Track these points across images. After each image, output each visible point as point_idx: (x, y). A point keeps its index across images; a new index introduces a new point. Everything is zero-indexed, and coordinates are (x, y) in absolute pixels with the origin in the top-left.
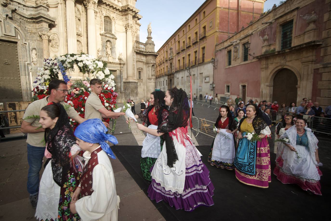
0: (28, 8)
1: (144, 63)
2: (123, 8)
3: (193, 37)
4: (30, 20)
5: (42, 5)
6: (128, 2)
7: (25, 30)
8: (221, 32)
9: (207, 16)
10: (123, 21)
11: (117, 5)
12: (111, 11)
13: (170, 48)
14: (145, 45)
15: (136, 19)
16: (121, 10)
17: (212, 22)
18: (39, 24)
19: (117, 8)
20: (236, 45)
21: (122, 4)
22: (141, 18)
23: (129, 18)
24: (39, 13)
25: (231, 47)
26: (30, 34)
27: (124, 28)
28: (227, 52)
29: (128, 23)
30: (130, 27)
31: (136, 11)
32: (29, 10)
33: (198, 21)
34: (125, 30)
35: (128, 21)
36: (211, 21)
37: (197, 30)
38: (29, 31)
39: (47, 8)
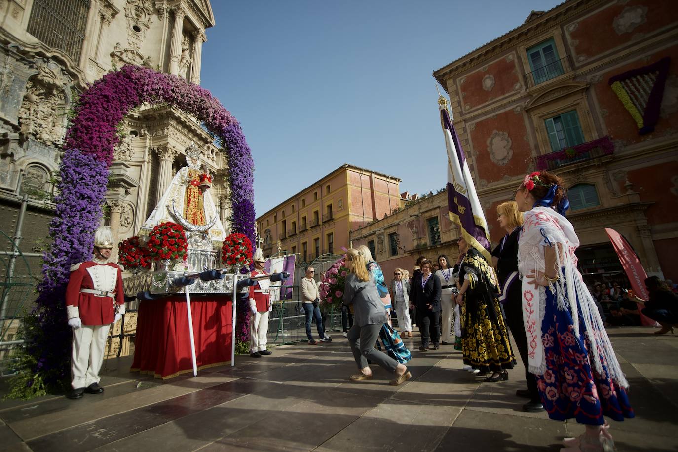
3: (311, 218)
5: (124, 163)
8: (355, 215)
9: (333, 192)
13: (266, 230)
17: (341, 200)
20: (380, 234)
24: (123, 175)
25: (373, 236)
28: (368, 242)
33: (319, 197)
36: (339, 200)
37: (318, 208)
39: (128, 167)
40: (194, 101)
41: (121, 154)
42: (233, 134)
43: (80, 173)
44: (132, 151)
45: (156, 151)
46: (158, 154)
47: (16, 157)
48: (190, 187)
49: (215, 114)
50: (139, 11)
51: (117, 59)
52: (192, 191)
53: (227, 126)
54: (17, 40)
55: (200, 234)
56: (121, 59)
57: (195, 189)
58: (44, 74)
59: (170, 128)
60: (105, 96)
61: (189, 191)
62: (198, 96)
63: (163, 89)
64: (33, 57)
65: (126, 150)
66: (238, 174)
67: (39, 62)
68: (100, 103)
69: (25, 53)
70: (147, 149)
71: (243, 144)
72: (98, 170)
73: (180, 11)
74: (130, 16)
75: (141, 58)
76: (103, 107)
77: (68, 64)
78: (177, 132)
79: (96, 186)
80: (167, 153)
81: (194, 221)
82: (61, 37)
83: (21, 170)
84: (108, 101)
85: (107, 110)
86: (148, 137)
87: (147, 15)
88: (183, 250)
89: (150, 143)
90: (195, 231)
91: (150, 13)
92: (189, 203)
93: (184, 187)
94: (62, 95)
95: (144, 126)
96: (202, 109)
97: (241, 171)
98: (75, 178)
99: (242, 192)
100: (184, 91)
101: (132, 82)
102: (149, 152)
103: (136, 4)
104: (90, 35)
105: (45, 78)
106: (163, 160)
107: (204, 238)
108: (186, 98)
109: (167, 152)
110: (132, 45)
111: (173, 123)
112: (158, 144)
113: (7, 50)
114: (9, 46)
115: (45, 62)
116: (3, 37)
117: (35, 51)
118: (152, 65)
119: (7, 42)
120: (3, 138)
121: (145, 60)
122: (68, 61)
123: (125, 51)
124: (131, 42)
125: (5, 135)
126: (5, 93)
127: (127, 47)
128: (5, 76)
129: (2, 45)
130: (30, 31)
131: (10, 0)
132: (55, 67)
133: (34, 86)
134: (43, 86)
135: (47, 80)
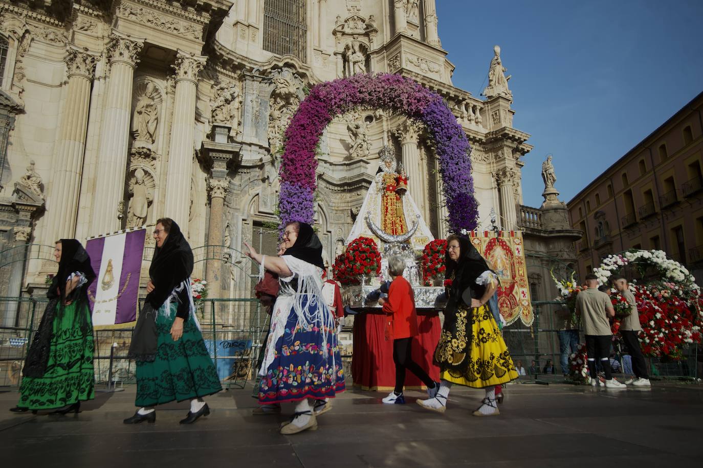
0: (334, 167)
1: (542, 260)
2: (491, 136)
4: (339, 188)
6: (500, 122)
7: (329, 206)
10: (490, 163)
11: (476, 133)
14: (541, 212)
15: (518, 155)
16: (484, 141)
18: (353, 194)
19: (478, 137)
21: (484, 127)
22: (530, 149)
23: (506, 156)
24: (363, 174)
26: (334, 212)
27: (493, 180)
29: (505, 167)
30: (509, 176)
31: (522, 137)
32: (336, 171)
33: (696, 134)
34: (494, 185)
35: (502, 162)
37: (698, 157)
38: (333, 208)
39: (368, 163)
40: (384, 94)
41: (359, 149)
42: (435, 115)
43: (291, 203)
44: (368, 142)
45: (395, 134)
46: (398, 137)
47: (271, 180)
48: (386, 195)
49: (409, 100)
51: (339, 35)
52: (389, 198)
53: (426, 107)
54: (257, 63)
55: (399, 244)
56: (344, 34)
57: (392, 195)
58: (281, 86)
60: (303, 126)
61: (385, 198)
62: (386, 87)
63: (350, 95)
64: (271, 72)
65: (363, 143)
66: (448, 163)
67: (275, 75)
68: (298, 133)
69: (263, 73)
70: (385, 135)
71: (449, 123)
72: (303, 196)
75: (363, 21)
76: (302, 136)
77: (297, 65)
79: (304, 211)
80: (407, 133)
81: (393, 231)
82: (288, 39)
83: (277, 192)
84: (304, 129)
85: (305, 138)
86: (384, 119)
88: (375, 264)
89: (388, 125)
90: (393, 242)
92: (387, 212)
93: (380, 195)
96: (394, 98)
97: (451, 158)
98: (288, 208)
99: (454, 185)
100: (370, 88)
101: (321, 101)
102: (388, 137)
104: (311, 21)
105: (282, 89)
106: (403, 145)
107: (404, 248)
108: (374, 94)
109: (408, 131)
110: (352, 11)
112: (397, 124)
113: (252, 77)
114: (253, 72)
115: (279, 73)
116: (248, 65)
117: (271, 66)
118: (375, 25)
119: (252, 69)
120: (260, 163)
121: (367, 21)
122: (297, 63)
123: (346, 22)
124: (349, 7)
125: (261, 160)
126: (256, 118)
127: (347, 15)
128: (254, 103)
129: (248, 74)
130: (266, 48)
131: (249, 26)
132: (287, 74)
133: (275, 101)
134: (282, 98)
135: (284, 91)
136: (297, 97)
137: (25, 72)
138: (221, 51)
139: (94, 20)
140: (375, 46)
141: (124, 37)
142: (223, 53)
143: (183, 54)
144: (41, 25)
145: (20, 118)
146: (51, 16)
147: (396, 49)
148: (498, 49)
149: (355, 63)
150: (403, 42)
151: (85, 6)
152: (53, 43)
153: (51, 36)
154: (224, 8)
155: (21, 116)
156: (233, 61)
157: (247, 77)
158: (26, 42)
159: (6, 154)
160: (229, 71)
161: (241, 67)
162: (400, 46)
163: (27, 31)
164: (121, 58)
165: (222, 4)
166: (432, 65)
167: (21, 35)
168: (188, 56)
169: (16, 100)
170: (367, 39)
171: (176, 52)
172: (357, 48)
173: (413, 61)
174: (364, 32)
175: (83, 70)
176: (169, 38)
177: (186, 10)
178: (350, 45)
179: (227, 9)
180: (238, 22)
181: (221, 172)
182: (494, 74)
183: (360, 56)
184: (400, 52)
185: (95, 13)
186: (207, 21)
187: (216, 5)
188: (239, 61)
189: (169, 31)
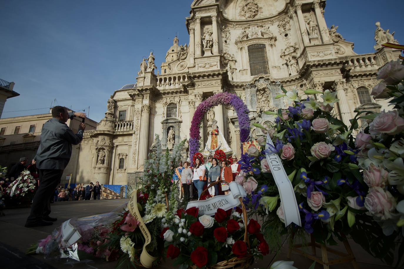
6: (387, 60)
11: (371, 71)
12: (364, 80)
19: (373, 73)
21: (378, 66)
50: (284, 26)
51: (283, 57)
54: (248, 82)
56: (285, 55)
58: (260, 86)
59: (313, 73)
61: (212, 138)
64: (255, 83)
67: (257, 84)
69: (252, 84)
73: (297, 7)
74: (282, 32)
75: (292, 47)
77: (264, 77)
78: (319, 72)
81: (214, 148)
82: (261, 68)
86: (306, 84)
87: (288, 24)
91: (288, 22)
94: (268, 89)
95: (303, 79)
103: (282, 25)
104: (269, 58)
111: (314, 69)
112: (311, 85)
113: (247, 87)
114: (247, 86)
115: (258, 82)
116: (245, 84)
117: (254, 81)
118: (297, 47)
119: (246, 85)
120: (254, 118)
121: (294, 46)
122: (264, 76)
123: (285, 50)
124: (286, 44)
125: (254, 117)
126: (251, 102)
127: (286, 47)
128: (249, 96)
129: (245, 87)
130: (252, 75)
131: (244, 70)
132: (262, 81)
133: (260, 92)
134: (262, 90)
135: (261, 88)
136: (268, 88)
137: (181, 111)
138: (233, 84)
139: (193, 90)
140: (298, 55)
141: (197, 94)
142: (234, 84)
143: (215, 91)
144: (183, 97)
145: (182, 124)
146: (185, 93)
147: (306, 53)
148: (378, 24)
149: (291, 65)
150: (307, 49)
151: (190, 88)
152: (187, 100)
153: (186, 99)
154: (224, 72)
155: (182, 123)
156: (239, 85)
157: (245, 88)
158: (180, 102)
159: (179, 135)
160: (239, 88)
161: (242, 86)
162: (306, 52)
163: (180, 100)
164: (198, 100)
165: (224, 71)
166: (326, 53)
167: (179, 101)
168: (217, 92)
169: (180, 119)
170: (295, 53)
171: (213, 92)
172: (291, 59)
173: (314, 55)
174: (293, 51)
175: (192, 106)
176: (210, 88)
177: (213, 77)
178: (288, 59)
179: (226, 71)
180: (240, 71)
181: (237, 125)
182: (378, 37)
183: (293, 61)
184: (307, 54)
185: (193, 88)
186: (221, 78)
187: (222, 72)
188: (241, 84)
189: (210, 86)
